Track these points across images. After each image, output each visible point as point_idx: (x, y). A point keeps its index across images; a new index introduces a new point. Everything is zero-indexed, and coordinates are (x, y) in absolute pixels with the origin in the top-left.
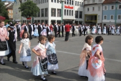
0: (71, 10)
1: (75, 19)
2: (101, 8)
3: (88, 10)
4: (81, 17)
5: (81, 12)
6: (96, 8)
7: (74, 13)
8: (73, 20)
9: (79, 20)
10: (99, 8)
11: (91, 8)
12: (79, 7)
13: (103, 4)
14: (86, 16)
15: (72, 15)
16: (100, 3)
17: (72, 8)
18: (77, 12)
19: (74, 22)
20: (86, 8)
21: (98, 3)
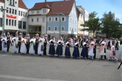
0: (14, 19)
1: (18, 29)
2: (46, 19)
3: (32, 20)
4: (24, 27)
5: (25, 23)
6: (41, 19)
7: (17, 23)
8: (16, 31)
9: (22, 30)
10: (44, 19)
11: (35, 19)
12: (23, 17)
13: (47, 15)
14: (30, 26)
15: (15, 25)
16: (44, 14)
17: (15, 18)
18: (20, 22)
19: (17, 32)
20: (30, 19)
21: (42, 14)
